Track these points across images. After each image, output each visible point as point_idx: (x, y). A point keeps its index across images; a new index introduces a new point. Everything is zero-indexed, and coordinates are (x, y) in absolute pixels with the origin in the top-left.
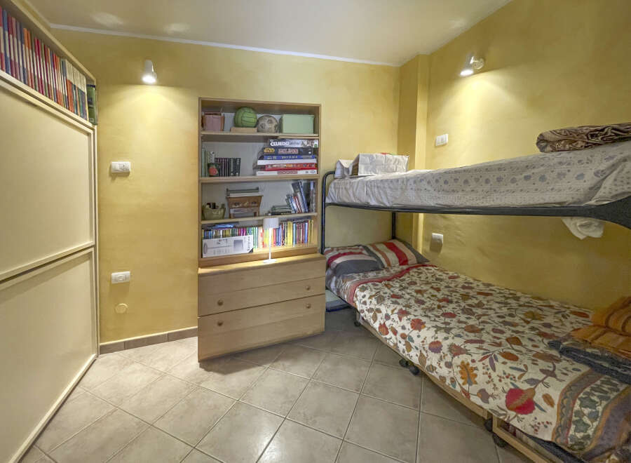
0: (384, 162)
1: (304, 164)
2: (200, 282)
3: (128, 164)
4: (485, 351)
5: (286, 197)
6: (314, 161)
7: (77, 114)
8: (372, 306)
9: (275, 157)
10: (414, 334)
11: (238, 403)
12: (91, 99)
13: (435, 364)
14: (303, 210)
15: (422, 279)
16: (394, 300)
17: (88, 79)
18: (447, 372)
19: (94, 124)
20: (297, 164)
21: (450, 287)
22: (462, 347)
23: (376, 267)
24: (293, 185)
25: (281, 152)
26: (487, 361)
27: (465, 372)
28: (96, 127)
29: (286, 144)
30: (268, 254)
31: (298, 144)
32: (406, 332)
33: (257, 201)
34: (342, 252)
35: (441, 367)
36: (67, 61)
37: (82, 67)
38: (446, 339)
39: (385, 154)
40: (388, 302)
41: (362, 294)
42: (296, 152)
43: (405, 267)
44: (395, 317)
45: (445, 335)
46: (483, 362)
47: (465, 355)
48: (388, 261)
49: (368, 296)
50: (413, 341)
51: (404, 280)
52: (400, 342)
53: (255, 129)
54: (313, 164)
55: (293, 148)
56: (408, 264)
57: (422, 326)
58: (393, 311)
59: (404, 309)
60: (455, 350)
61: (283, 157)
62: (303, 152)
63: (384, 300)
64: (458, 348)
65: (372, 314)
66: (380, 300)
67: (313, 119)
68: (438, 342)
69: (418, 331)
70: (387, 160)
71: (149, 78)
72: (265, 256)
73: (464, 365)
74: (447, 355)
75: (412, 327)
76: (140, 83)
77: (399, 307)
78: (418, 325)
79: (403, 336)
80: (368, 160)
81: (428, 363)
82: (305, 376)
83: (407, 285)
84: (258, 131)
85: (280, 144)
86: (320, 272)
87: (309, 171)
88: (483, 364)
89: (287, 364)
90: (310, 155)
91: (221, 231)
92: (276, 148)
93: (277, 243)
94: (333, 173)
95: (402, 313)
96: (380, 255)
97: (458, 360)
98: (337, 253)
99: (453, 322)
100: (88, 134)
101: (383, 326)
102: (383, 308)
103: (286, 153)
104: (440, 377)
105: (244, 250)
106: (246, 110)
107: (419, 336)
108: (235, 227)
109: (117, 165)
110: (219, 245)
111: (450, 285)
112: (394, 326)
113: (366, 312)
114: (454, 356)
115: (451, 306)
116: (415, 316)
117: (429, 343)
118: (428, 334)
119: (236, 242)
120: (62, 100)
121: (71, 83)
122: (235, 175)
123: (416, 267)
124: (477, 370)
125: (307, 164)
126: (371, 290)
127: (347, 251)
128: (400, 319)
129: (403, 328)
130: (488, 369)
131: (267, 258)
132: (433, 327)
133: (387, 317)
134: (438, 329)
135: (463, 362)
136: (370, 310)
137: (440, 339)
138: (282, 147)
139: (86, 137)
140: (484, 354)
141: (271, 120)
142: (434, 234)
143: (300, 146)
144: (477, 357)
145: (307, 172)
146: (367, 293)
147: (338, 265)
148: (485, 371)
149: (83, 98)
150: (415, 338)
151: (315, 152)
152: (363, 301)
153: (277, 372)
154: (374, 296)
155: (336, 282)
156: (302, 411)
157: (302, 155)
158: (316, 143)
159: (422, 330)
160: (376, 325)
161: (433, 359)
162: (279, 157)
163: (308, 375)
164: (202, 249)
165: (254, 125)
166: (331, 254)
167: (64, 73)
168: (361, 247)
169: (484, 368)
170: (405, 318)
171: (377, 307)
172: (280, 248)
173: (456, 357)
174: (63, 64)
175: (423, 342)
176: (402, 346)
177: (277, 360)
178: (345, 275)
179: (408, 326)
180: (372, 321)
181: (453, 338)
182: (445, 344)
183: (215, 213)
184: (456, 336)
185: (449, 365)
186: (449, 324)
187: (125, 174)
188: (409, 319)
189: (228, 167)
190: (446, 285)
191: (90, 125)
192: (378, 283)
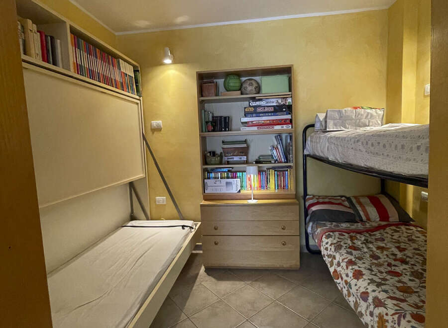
0: (354, 117)
1: (279, 120)
2: (202, 211)
3: (160, 122)
4: (399, 308)
5: (270, 148)
6: (289, 117)
7: (129, 92)
8: (331, 253)
9: (254, 115)
10: (354, 281)
11: (221, 301)
12: (137, 80)
13: (363, 312)
14: (283, 160)
15: (394, 237)
16: (349, 250)
17: (134, 66)
18: (369, 320)
19: (140, 96)
20: (273, 120)
21: (419, 250)
22: (383, 301)
23: (353, 218)
24: (275, 137)
25: (259, 110)
26: (396, 317)
27: (381, 322)
28: (141, 98)
29: (263, 103)
30: (251, 195)
31: (273, 102)
32: (349, 280)
33: (245, 151)
34: (321, 200)
35: (367, 315)
36: (120, 60)
37: (130, 60)
38: (374, 291)
39: (356, 108)
40: (343, 251)
41: (327, 241)
42: (272, 109)
43: (383, 223)
44: (344, 264)
45: (375, 288)
46: (394, 316)
47: (382, 308)
48: (367, 215)
49: (329, 244)
50: (351, 289)
51: (374, 235)
52: (345, 288)
53: (239, 92)
54: (288, 119)
55: (270, 106)
56: (388, 221)
57: (361, 277)
58: (343, 260)
59: (354, 260)
60: (378, 303)
61: (261, 115)
62: (278, 109)
63: (340, 249)
64: (380, 300)
65: (330, 260)
66: (338, 247)
67: (288, 78)
68: (367, 293)
69: (356, 281)
70: (357, 115)
71: (168, 61)
72: (250, 197)
73: (380, 317)
74: (370, 305)
75: (353, 277)
76: (162, 64)
77: (350, 257)
78: (358, 275)
79: (346, 282)
80: (337, 116)
81: (359, 309)
82: (272, 297)
83: (373, 241)
84: (242, 94)
85: (258, 103)
86: (292, 216)
87: (285, 126)
88: (393, 318)
89: (263, 285)
90: (285, 111)
91: (219, 174)
92: (255, 107)
93: (261, 187)
94: (313, 126)
95: (350, 263)
96: (359, 208)
97: (377, 311)
98: (316, 201)
99: (393, 280)
100: (137, 104)
101: (335, 271)
102: (337, 256)
103: (263, 111)
104: (365, 323)
105: (234, 190)
106: (232, 77)
107: (356, 285)
108: (229, 171)
109: (155, 123)
110: (215, 185)
111: (421, 249)
112: (341, 273)
113: (326, 257)
114: (375, 307)
115: (405, 266)
116: (359, 267)
117: (361, 292)
118: (362, 284)
119: (227, 183)
120: (120, 85)
121: (124, 73)
122: (225, 131)
123: (397, 225)
124: (388, 322)
125: (282, 120)
126: (334, 239)
127: (327, 200)
128: (347, 268)
129: (347, 275)
130: (395, 324)
131: (251, 199)
132: (369, 279)
133: (339, 264)
134: (372, 281)
135: (380, 314)
136: (329, 256)
137: (369, 291)
138: (260, 106)
139: (137, 106)
140: (396, 310)
141: (252, 83)
142: (423, 192)
143: (275, 104)
144: (391, 312)
145: (282, 127)
146: (330, 240)
147: (313, 212)
148: (392, 324)
149: (132, 81)
150: (353, 286)
151: (289, 109)
152: (326, 246)
153: (253, 289)
154: (335, 244)
155: (312, 227)
156: (260, 319)
157: (277, 112)
158: (289, 100)
159: (360, 280)
160: (332, 270)
161: (363, 307)
162: (258, 114)
163: (275, 297)
164: (204, 186)
165: (238, 88)
166: (311, 202)
167: (120, 69)
168: (343, 198)
169: (392, 322)
170: (350, 267)
171: (334, 254)
172: (263, 192)
173: (377, 308)
174: (119, 62)
175: (357, 290)
176: (345, 292)
177: (256, 281)
178: (319, 222)
179: (351, 275)
180: (329, 266)
181: (379, 292)
182: (371, 296)
183: (213, 159)
184: (383, 291)
185: (372, 314)
186: (387, 280)
187: (158, 129)
188: (352, 269)
189: (221, 124)
190: (417, 247)
191: (138, 97)
192: (345, 234)
